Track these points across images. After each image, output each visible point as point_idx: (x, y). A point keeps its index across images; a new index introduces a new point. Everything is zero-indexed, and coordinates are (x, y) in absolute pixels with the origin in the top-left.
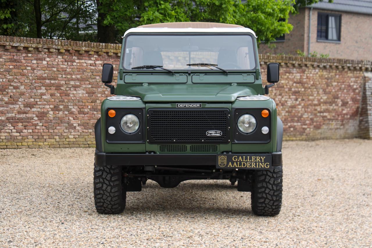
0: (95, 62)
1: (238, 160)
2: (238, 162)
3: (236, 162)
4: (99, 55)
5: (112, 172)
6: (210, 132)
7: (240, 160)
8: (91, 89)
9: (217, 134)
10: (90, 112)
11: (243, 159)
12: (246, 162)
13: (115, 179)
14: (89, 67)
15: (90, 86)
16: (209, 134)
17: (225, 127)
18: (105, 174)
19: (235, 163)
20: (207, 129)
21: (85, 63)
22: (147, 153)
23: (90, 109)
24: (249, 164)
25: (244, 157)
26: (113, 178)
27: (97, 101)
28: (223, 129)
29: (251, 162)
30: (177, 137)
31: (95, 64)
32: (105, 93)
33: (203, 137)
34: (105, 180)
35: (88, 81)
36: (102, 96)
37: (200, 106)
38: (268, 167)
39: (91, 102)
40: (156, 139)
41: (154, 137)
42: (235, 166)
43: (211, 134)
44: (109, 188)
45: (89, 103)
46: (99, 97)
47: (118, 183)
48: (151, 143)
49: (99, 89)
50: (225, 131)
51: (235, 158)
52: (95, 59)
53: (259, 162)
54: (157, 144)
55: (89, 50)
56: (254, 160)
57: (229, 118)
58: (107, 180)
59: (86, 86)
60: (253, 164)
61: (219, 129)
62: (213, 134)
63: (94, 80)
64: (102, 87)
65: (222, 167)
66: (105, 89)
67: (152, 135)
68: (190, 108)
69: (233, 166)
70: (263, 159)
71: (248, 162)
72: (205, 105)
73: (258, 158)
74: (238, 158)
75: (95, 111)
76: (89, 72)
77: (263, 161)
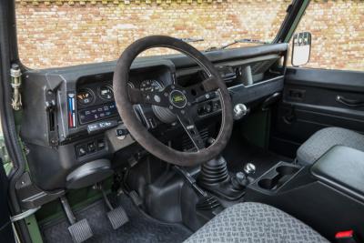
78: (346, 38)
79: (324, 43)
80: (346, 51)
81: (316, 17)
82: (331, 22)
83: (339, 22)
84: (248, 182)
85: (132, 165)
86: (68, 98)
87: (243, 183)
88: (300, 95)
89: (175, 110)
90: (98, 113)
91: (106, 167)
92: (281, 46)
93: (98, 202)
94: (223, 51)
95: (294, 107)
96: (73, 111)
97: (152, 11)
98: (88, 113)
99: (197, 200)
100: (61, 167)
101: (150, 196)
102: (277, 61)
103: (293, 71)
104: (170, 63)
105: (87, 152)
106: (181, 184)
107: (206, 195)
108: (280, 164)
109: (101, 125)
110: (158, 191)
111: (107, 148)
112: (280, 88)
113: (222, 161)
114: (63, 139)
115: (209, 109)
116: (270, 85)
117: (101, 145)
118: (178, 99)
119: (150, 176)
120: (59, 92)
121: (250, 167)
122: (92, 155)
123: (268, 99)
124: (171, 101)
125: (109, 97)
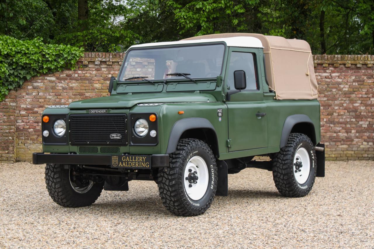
0: (330, 75)
1: (126, 160)
2: (126, 161)
3: (124, 161)
4: (335, 68)
5: (55, 170)
6: (113, 135)
7: (127, 160)
8: (327, 101)
9: (118, 137)
10: (326, 124)
11: (129, 160)
12: (132, 162)
13: (57, 177)
14: (323, 79)
15: (325, 99)
16: (112, 137)
17: (124, 130)
18: (50, 172)
19: (124, 163)
20: (111, 132)
21: (320, 76)
22: (69, 154)
23: (326, 122)
24: (134, 163)
25: (130, 157)
26: (55, 175)
27: (334, 113)
28: (122, 132)
29: (135, 162)
30: (90, 140)
31: (331, 76)
32: (343, 106)
33: (108, 140)
34: (50, 177)
35: (323, 94)
36: (340, 109)
37: (106, 112)
38: (148, 166)
39: (326, 114)
40: (76, 142)
41: (74, 140)
42: (124, 165)
43: (113, 137)
44: (53, 184)
45: (325, 116)
46: (337, 109)
47: (59, 180)
48: (73, 144)
49: (335, 101)
50: (124, 134)
51: (124, 158)
52: (330, 71)
53: (141, 162)
54: (77, 146)
55: (323, 63)
56: (137, 160)
57: (126, 122)
58: (51, 178)
59: (321, 99)
60: (137, 164)
61: (119, 132)
62: (115, 137)
63: (329, 93)
64: (340, 99)
65: (115, 166)
66: (343, 102)
67: (73, 138)
68: (99, 113)
69: (122, 165)
70: (144, 159)
71: (134, 162)
72: (110, 111)
73: (141, 158)
74: (126, 158)
75: (331, 124)
76: (324, 85)
77: (144, 161)
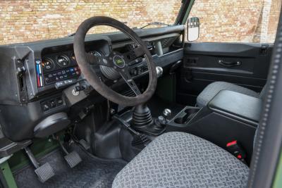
78: (220, 23)
79: (205, 27)
80: (220, 32)
81: (199, 8)
82: (209, 12)
83: (214, 12)
84: (167, 122)
85: (82, 118)
86: (36, 64)
87: (164, 122)
88: (195, 61)
89: (118, 69)
90: (58, 76)
91: (65, 118)
92: (180, 27)
93: (56, 151)
94: (142, 30)
95: (192, 70)
96: (40, 75)
97: (76, 4)
98: (50, 76)
99: (132, 139)
100: (30, 120)
101: (96, 142)
102: (178, 38)
103: (189, 45)
104: (107, 38)
105: (50, 107)
106: (119, 130)
107: (138, 134)
108: (186, 107)
109: (65, 82)
110: (101, 137)
111: (64, 104)
112: (181, 57)
113: (147, 109)
114: (33, 97)
115: (135, 73)
116: (175, 54)
117: (60, 102)
118: (119, 61)
119: (94, 126)
120: (26, 61)
121: (167, 111)
122: (54, 110)
123: (174, 66)
124: (115, 63)
125: (65, 64)
